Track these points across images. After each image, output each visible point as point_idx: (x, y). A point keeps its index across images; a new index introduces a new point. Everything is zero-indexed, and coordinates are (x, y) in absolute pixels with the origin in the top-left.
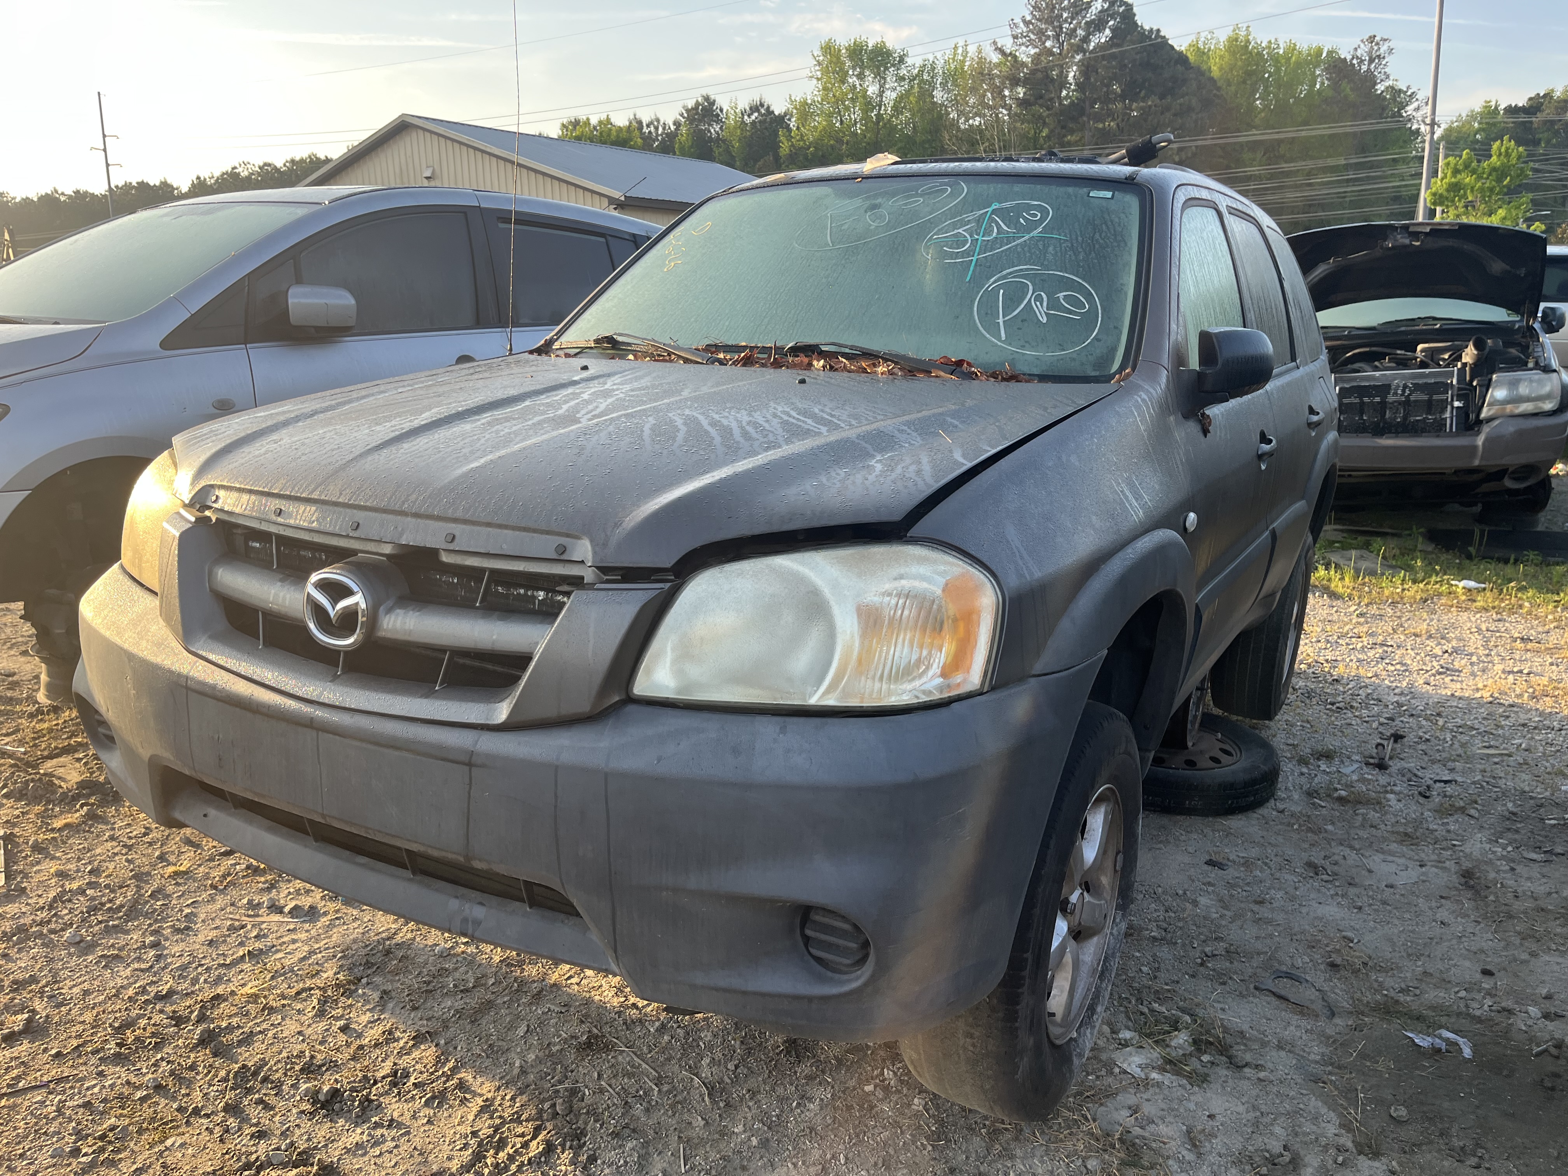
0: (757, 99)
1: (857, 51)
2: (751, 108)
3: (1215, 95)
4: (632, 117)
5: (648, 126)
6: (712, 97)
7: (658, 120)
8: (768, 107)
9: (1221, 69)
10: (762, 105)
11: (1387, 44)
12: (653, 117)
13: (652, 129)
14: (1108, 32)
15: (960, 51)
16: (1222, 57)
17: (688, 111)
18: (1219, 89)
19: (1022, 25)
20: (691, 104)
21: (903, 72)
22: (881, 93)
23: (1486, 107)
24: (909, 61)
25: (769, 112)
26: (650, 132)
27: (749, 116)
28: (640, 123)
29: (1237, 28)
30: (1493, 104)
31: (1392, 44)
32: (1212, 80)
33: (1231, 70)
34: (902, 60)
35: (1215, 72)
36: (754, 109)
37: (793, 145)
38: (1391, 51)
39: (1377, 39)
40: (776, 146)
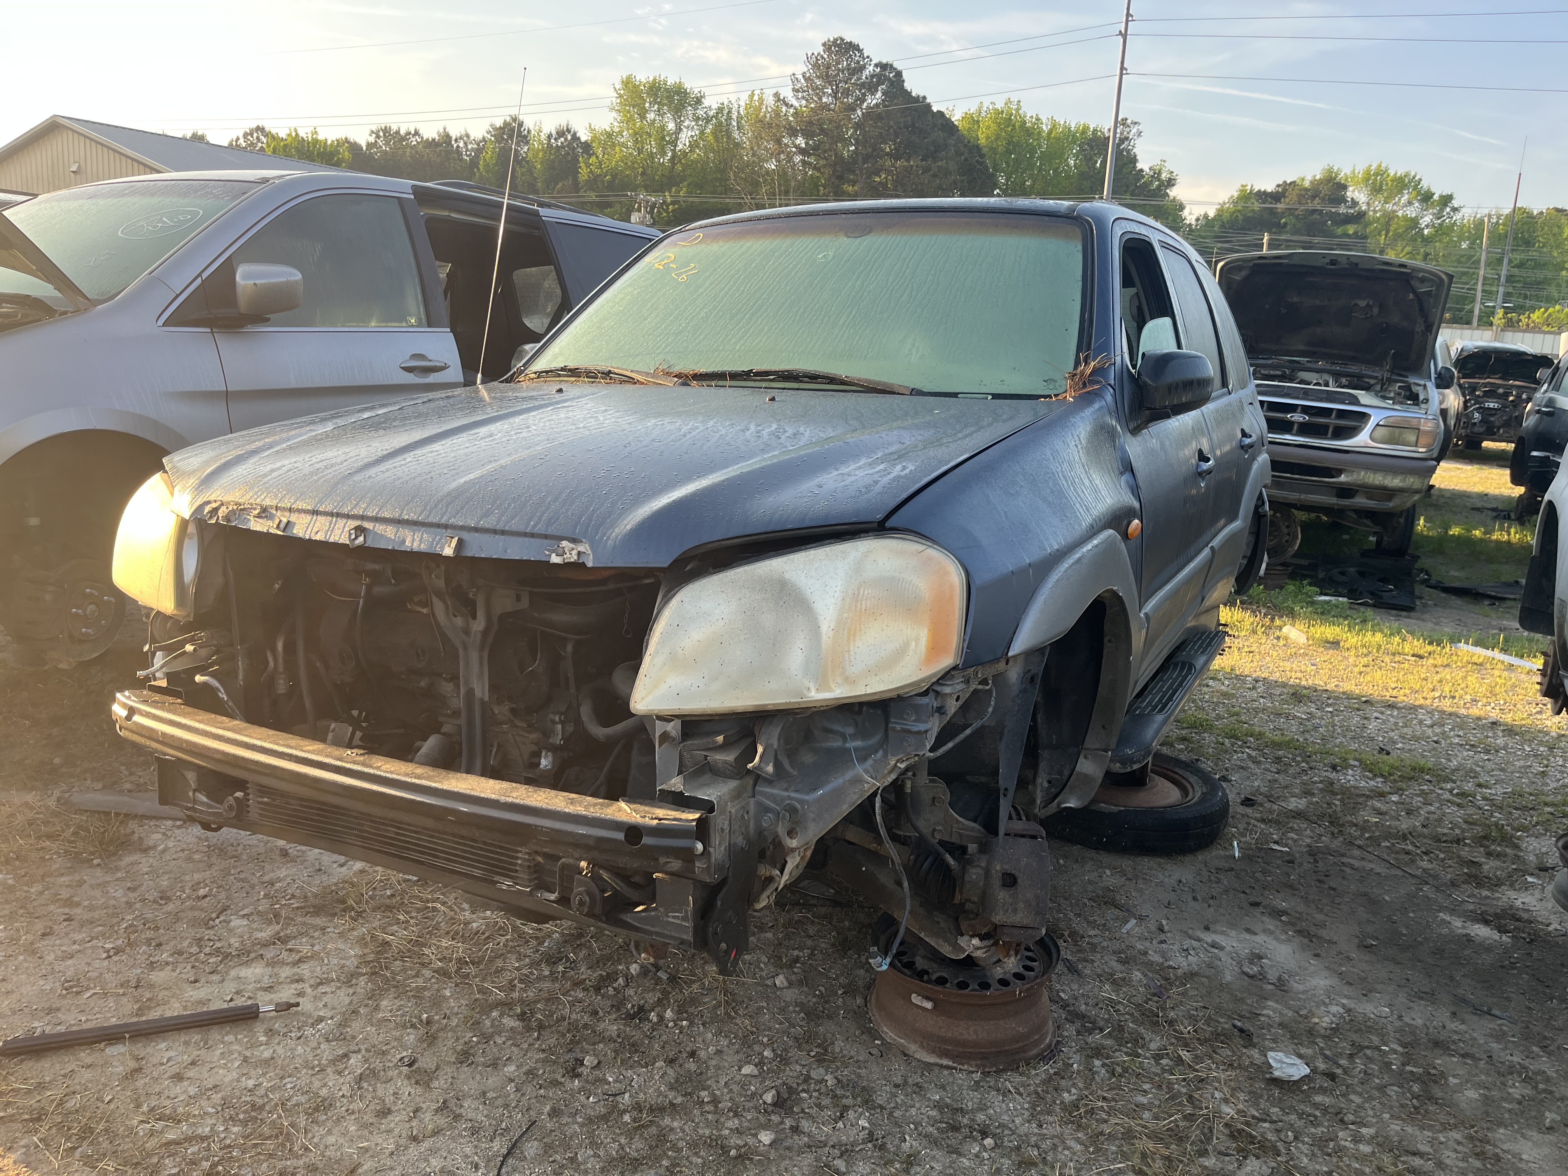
0: (564, 124)
1: (655, 89)
2: (557, 133)
3: (977, 161)
4: (441, 130)
5: (456, 141)
6: (521, 118)
7: (468, 136)
8: (575, 134)
9: (988, 138)
10: (569, 131)
11: (1136, 127)
12: (463, 133)
13: (461, 144)
14: (879, 94)
15: (756, 98)
16: (988, 127)
17: (495, 129)
18: (982, 156)
19: (803, 81)
20: (499, 123)
21: (701, 112)
22: (679, 130)
23: (1242, 191)
24: (706, 102)
25: (575, 137)
26: (458, 146)
27: (556, 139)
28: (448, 136)
29: (1009, 102)
30: (1249, 188)
31: (1141, 128)
32: (978, 148)
33: (997, 139)
34: (699, 101)
35: (983, 141)
36: (561, 133)
37: (591, 172)
38: (1139, 134)
39: (1129, 122)
40: (575, 172)
